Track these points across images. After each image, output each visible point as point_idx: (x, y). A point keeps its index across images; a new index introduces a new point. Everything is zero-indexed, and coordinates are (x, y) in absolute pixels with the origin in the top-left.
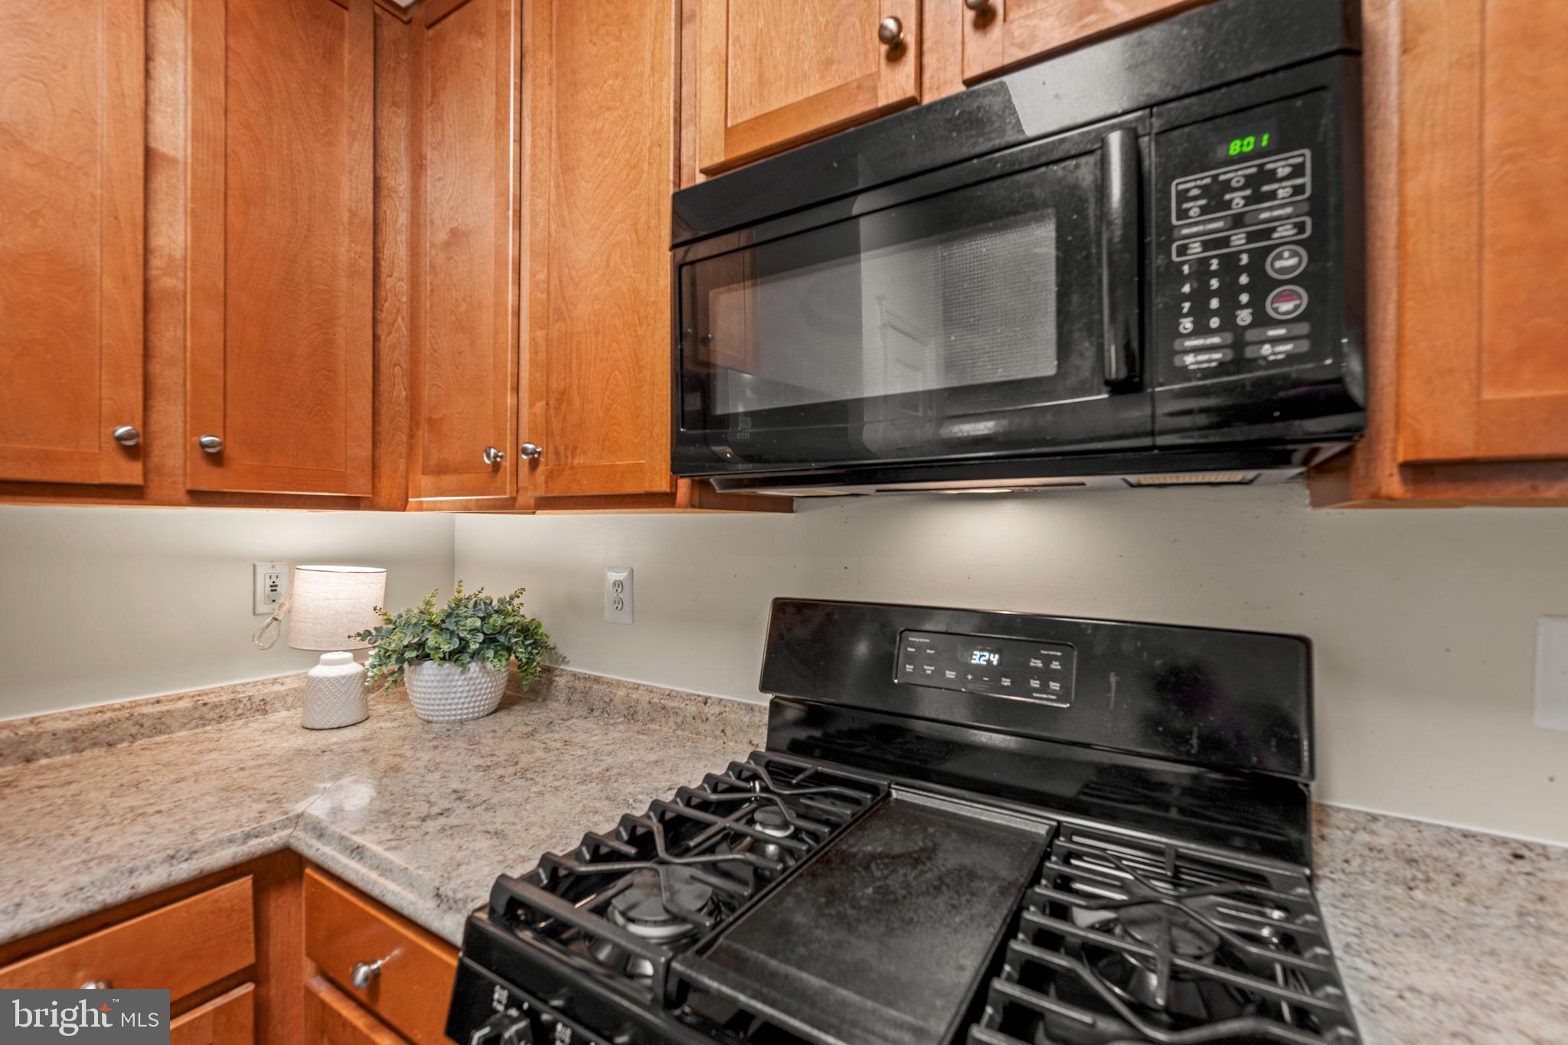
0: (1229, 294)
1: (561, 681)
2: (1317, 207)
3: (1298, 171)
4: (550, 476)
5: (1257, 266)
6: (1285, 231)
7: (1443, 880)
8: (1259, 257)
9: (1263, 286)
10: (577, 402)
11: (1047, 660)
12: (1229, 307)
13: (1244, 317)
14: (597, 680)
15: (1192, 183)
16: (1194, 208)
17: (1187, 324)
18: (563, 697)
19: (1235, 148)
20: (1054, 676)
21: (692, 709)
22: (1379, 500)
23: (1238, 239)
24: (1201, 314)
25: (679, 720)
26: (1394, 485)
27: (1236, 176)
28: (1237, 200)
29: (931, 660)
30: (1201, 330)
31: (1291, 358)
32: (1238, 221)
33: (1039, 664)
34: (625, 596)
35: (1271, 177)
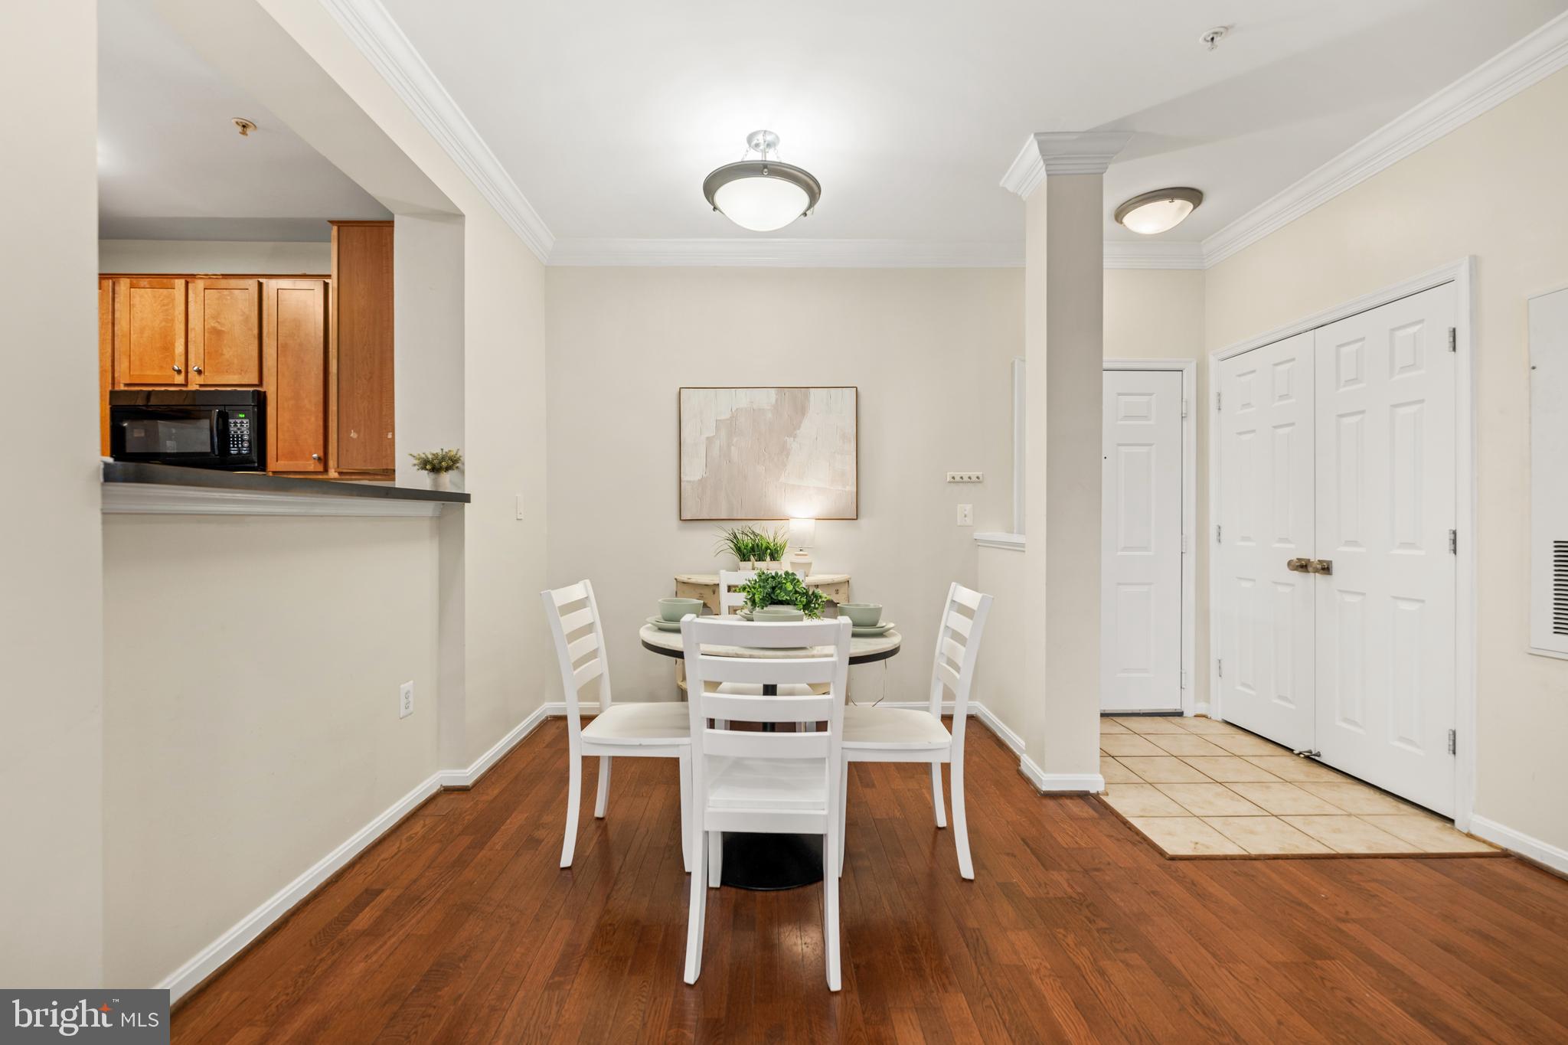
6: (245, 432)
8: (242, 435)
9: (243, 441)
12: (238, 444)
13: (240, 446)
15: (232, 421)
16: (232, 425)
17: (231, 446)
23: (239, 432)
24: (234, 444)
27: (238, 421)
28: (239, 425)
30: (234, 447)
32: (239, 429)
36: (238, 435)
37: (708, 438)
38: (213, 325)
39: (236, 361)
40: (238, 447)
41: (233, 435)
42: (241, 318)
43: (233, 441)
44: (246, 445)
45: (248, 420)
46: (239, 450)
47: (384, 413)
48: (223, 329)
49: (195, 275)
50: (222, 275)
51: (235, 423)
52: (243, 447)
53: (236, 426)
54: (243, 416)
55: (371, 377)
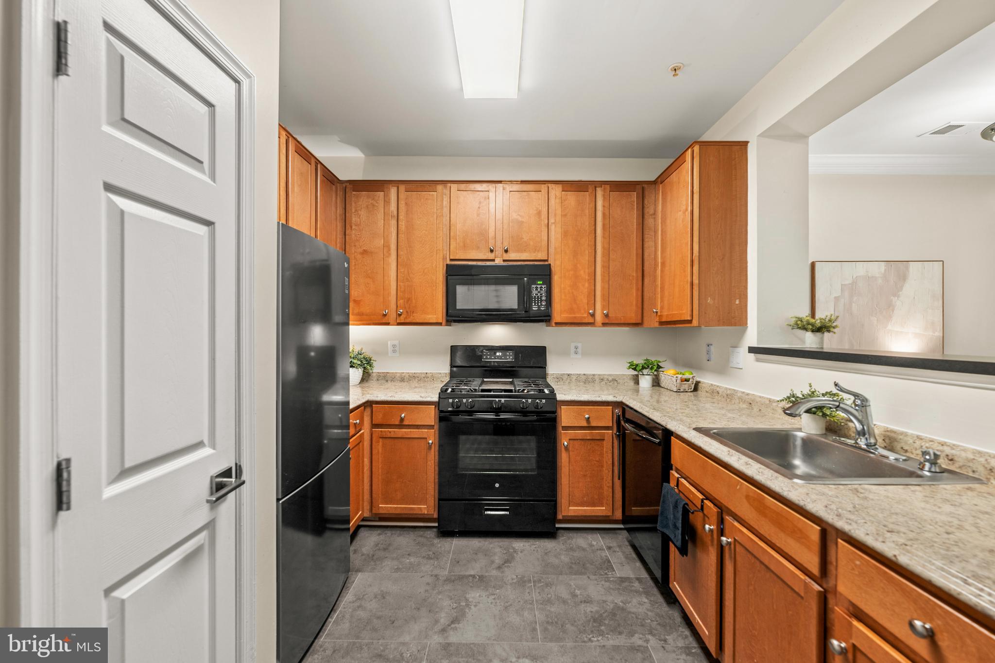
0: (538, 301)
1: (374, 375)
2: (547, 292)
3: (545, 288)
4: (406, 318)
5: (541, 298)
6: (544, 294)
7: (561, 380)
8: (541, 297)
9: (541, 301)
10: (414, 301)
11: (510, 353)
12: (538, 303)
13: (540, 304)
14: (388, 373)
15: (534, 286)
16: (534, 289)
17: (533, 304)
18: (375, 379)
19: (539, 283)
20: (511, 356)
21: (424, 375)
22: (552, 326)
23: (539, 294)
24: (535, 303)
25: (419, 379)
26: (554, 325)
27: (539, 286)
28: (539, 289)
29: (488, 355)
30: (535, 305)
31: (544, 310)
32: (539, 292)
33: (508, 354)
34: (397, 349)
35: (542, 288)
36: (538, 297)
37: (835, 298)
38: (515, 217)
39: (531, 243)
40: (538, 305)
41: (535, 296)
42: (536, 212)
43: (535, 301)
44: (544, 304)
45: (545, 286)
46: (539, 307)
47: (733, 285)
48: (523, 220)
49: (502, 181)
50: (521, 181)
51: (537, 288)
52: (541, 305)
53: (537, 290)
54: (541, 282)
55: (723, 258)
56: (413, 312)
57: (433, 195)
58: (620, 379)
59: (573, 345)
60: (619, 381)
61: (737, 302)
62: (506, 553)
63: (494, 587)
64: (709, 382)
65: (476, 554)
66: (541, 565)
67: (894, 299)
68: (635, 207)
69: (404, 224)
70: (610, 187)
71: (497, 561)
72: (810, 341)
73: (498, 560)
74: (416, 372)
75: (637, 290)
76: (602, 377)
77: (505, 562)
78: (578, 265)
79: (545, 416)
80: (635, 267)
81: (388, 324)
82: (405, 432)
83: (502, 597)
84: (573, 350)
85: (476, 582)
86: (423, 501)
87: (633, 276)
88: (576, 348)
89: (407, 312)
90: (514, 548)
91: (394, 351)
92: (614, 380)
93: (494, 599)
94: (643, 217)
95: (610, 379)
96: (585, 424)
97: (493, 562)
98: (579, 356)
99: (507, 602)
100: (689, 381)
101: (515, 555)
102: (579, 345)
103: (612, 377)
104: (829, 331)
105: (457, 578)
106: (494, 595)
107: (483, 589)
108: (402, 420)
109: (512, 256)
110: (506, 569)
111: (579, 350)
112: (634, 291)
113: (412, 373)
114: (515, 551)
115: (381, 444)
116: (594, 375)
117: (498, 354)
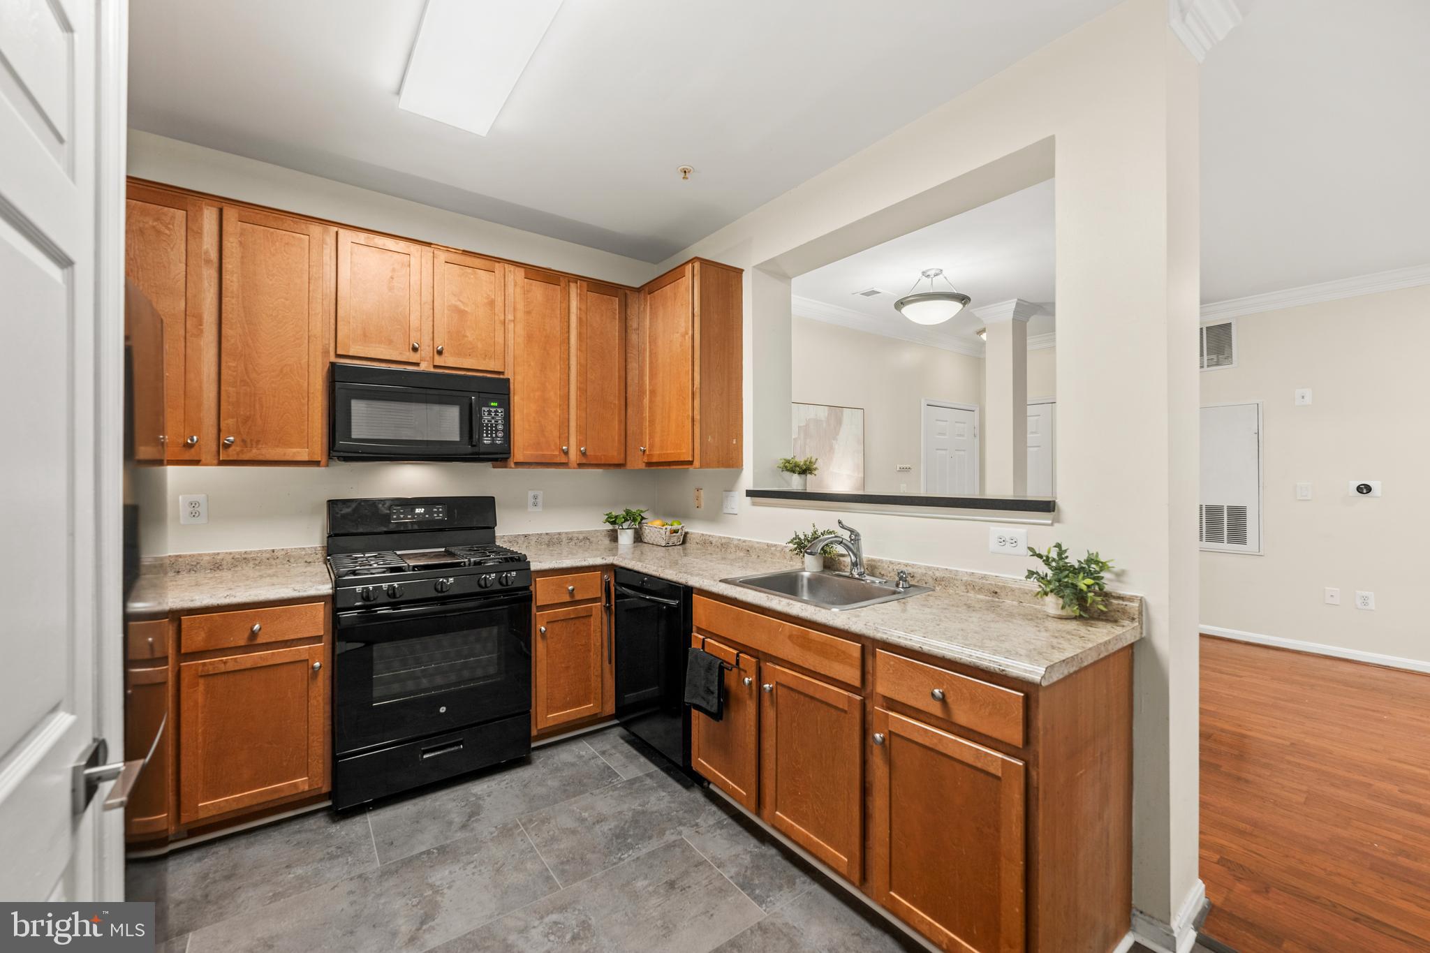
36: (492, 424)
37: (794, 439)
38: (453, 302)
39: (480, 345)
40: (491, 436)
41: (487, 424)
42: (486, 301)
43: (487, 430)
44: (500, 435)
45: (502, 410)
46: (493, 439)
47: (731, 423)
48: (466, 309)
49: (432, 244)
50: (464, 251)
51: (489, 412)
52: (497, 436)
53: (489, 414)
54: (496, 404)
56: (258, 442)
57: (301, 239)
58: (593, 537)
59: (531, 494)
60: (592, 539)
61: (734, 442)
62: (466, 805)
63: (468, 853)
64: (699, 532)
65: (418, 822)
66: (525, 801)
67: (834, 442)
68: (617, 317)
69: (235, 279)
70: (588, 285)
71: (456, 820)
72: (795, 483)
73: (458, 819)
74: (248, 550)
75: (620, 421)
76: (570, 536)
77: (470, 817)
78: (547, 384)
79: (517, 594)
80: (617, 392)
81: (196, 462)
82: (260, 657)
83: (486, 861)
84: (531, 500)
85: (436, 857)
86: (304, 769)
87: (615, 404)
88: (535, 497)
89: (244, 441)
90: (475, 795)
91: (194, 515)
92: (586, 539)
93: (475, 867)
94: (626, 331)
95: (581, 537)
96: (567, 598)
97: (450, 823)
98: (539, 509)
99: (497, 864)
100: (677, 533)
101: (481, 802)
102: (540, 494)
103: (584, 535)
104: (811, 473)
105: (400, 865)
106: (472, 862)
107: (452, 862)
108: (253, 635)
109: (449, 360)
110: (475, 825)
111: (540, 500)
112: (616, 422)
113: (240, 553)
114: (479, 798)
115: (201, 688)
116: (559, 534)
117: (417, 511)
